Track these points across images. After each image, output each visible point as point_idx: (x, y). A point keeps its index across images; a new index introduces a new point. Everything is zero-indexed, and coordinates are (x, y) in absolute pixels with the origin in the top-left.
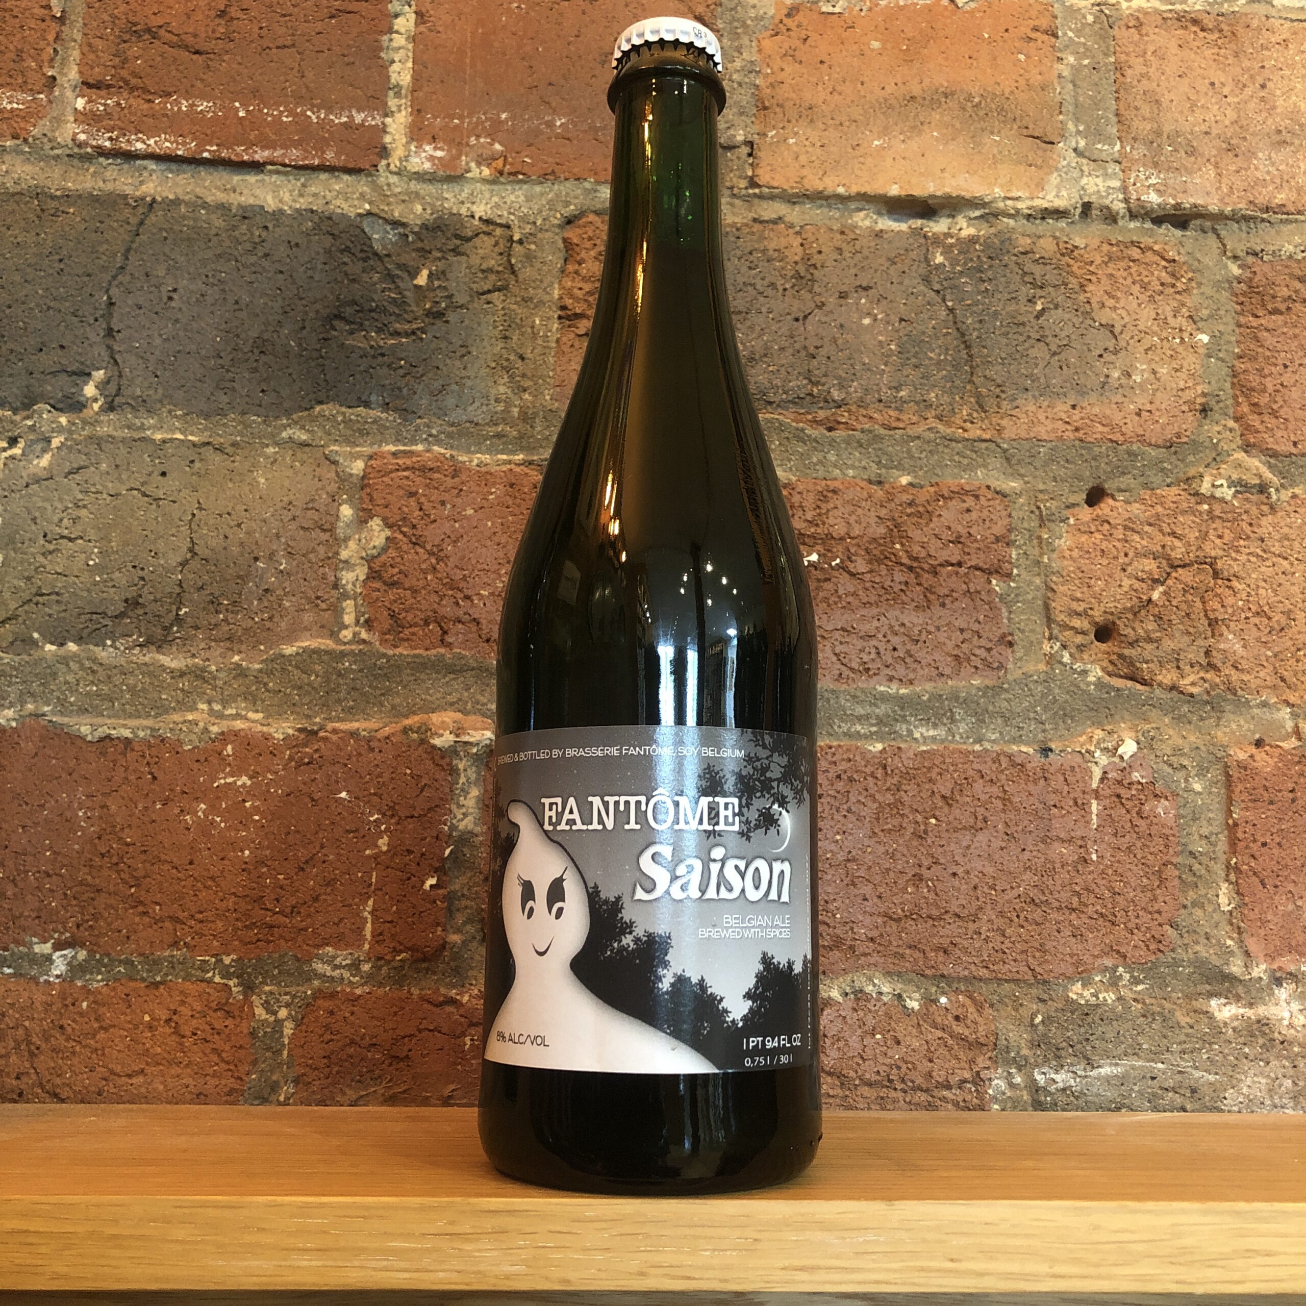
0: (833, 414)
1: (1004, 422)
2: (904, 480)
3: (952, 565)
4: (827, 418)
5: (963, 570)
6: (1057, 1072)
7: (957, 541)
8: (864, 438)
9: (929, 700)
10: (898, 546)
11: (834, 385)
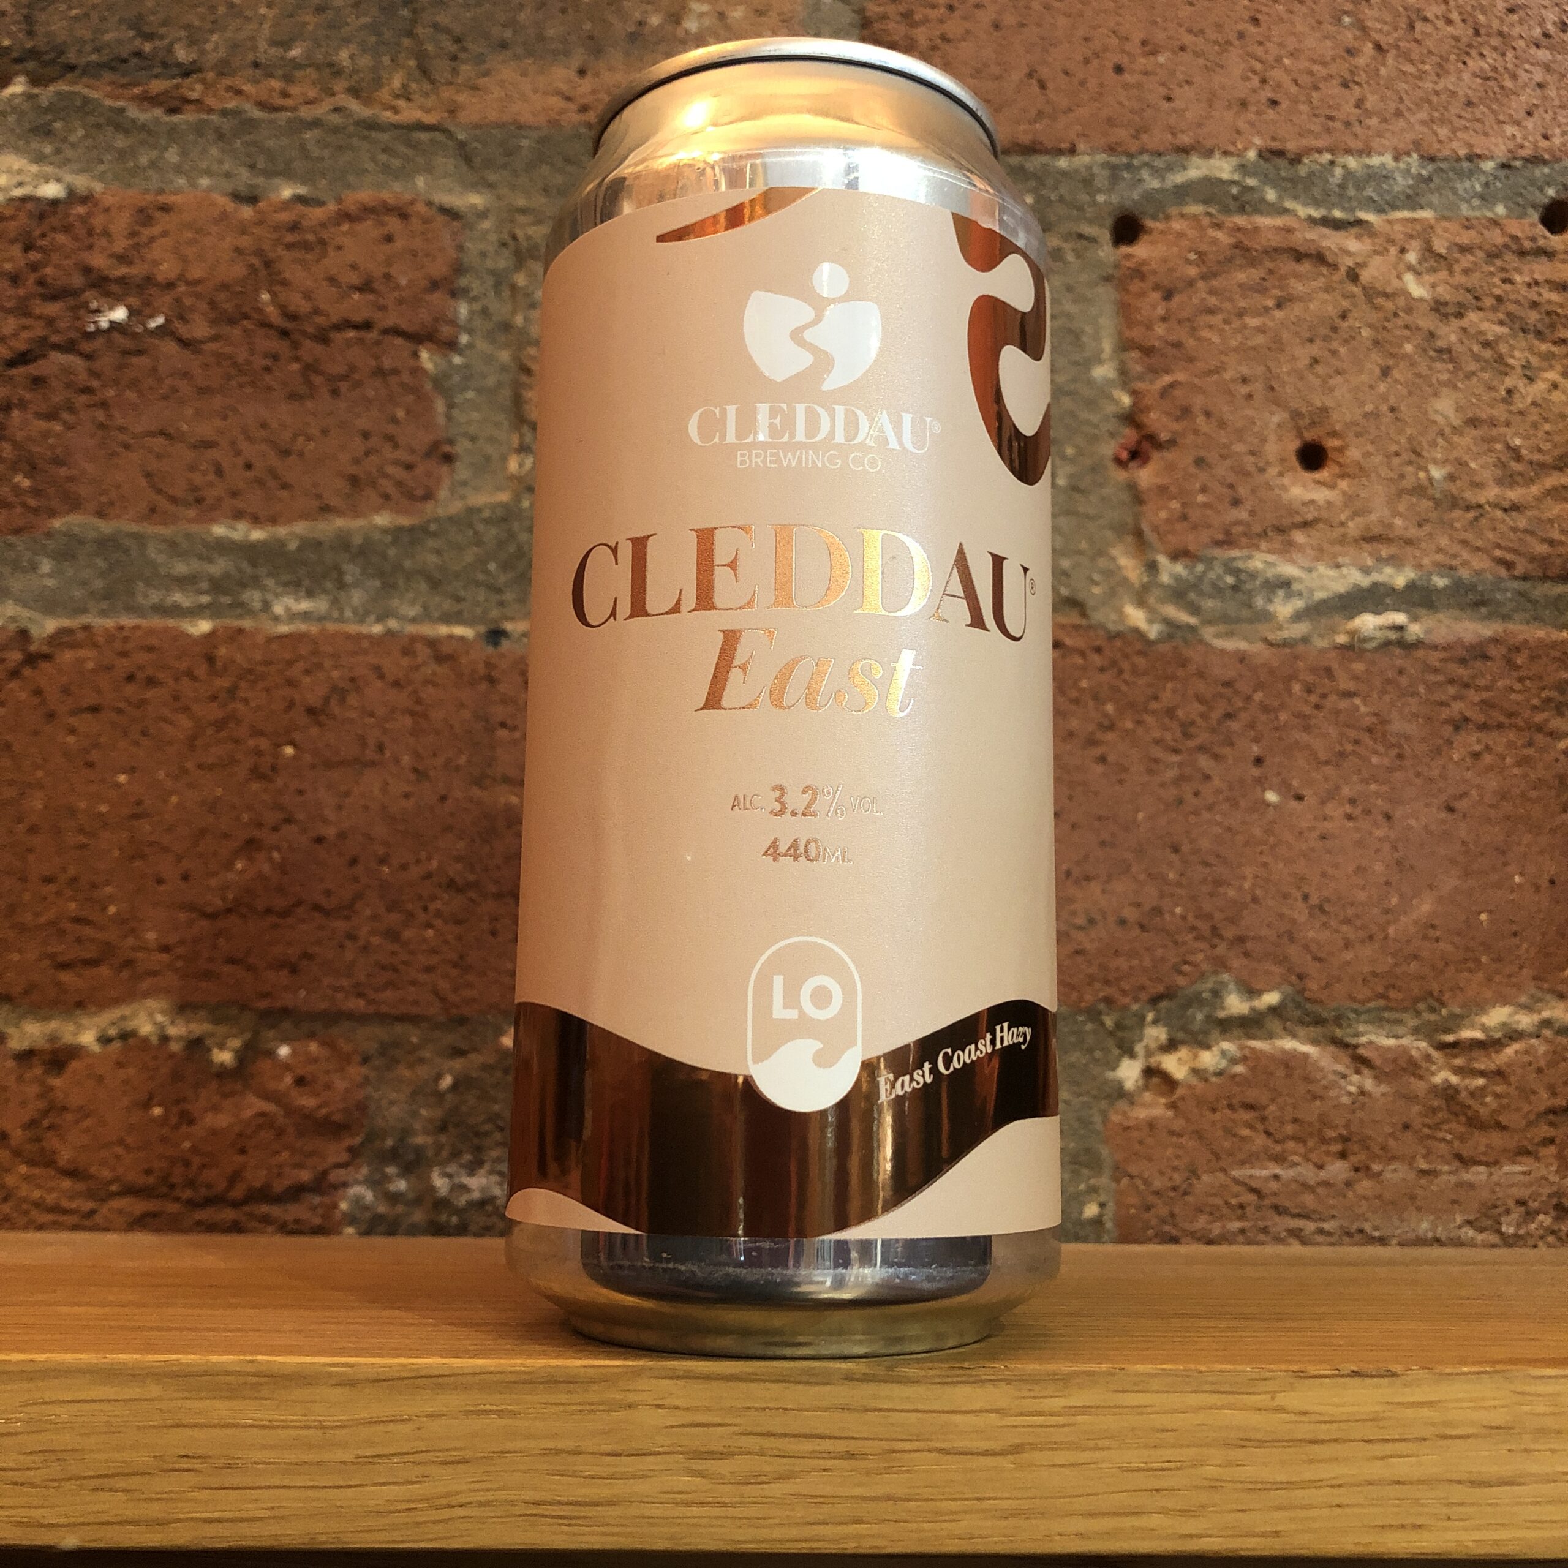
0: (178, 87)
1: (462, 98)
2: (287, 193)
3: (356, 327)
4: (166, 92)
5: (373, 335)
6: (471, 1173)
7: (365, 287)
8: (227, 125)
9: (299, 549)
10: (265, 297)
11: (180, 39)
